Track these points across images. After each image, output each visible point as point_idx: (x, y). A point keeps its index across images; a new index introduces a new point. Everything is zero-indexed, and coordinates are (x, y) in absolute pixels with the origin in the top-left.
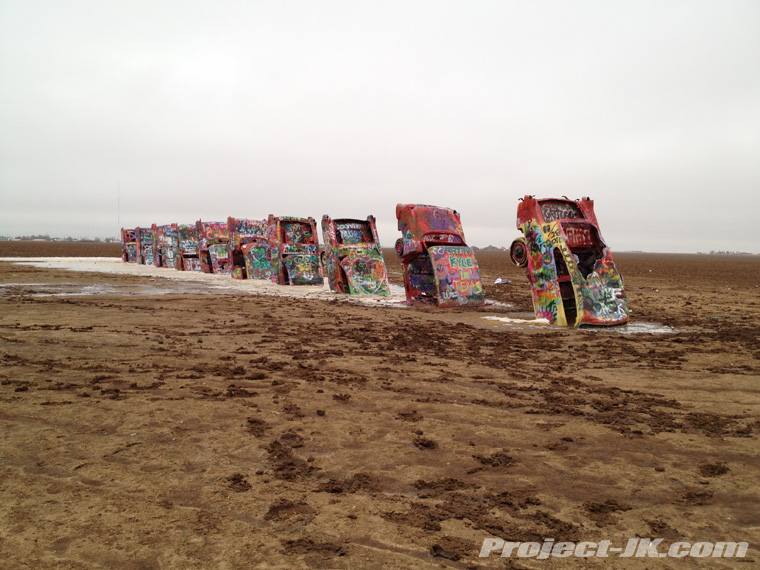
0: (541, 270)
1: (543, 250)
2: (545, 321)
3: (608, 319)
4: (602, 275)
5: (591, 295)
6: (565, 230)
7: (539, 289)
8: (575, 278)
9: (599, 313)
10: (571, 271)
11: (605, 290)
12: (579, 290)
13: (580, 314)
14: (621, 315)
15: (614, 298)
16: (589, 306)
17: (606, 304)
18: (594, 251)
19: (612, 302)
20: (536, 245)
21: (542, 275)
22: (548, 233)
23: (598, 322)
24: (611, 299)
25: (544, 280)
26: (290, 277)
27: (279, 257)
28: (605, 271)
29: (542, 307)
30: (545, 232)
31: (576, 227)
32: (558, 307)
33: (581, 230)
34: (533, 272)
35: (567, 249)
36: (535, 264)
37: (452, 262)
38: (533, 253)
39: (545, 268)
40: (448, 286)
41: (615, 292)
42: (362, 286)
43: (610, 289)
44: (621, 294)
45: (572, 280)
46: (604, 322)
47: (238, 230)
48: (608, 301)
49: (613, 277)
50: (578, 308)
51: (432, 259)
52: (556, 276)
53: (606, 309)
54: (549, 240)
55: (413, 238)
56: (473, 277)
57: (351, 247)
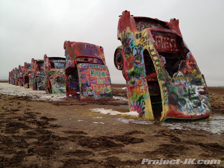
0: (132, 69)
1: (135, 52)
2: (135, 114)
3: (193, 114)
4: (187, 74)
5: (177, 91)
6: (154, 37)
7: (132, 85)
8: (161, 75)
9: (184, 108)
10: (157, 68)
11: (189, 87)
12: (165, 85)
13: (166, 109)
14: (204, 109)
15: (197, 94)
16: (174, 101)
17: (191, 99)
19: (195, 98)
20: (129, 49)
21: (133, 74)
22: (139, 39)
23: (183, 117)
24: (195, 95)
25: (135, 78)
26: (38, 87)
27: (34, 78)
28: (189, 71)
29: (134, 101)
30: (137, 38)
31: (163, 36)
32: (146, 101)
33: (168, 39)
34: (127, 71)
35: (155, 50)
36: (128, 65)
37: (92, 73)
38: (127, 55)
39: (136, 67)
40: (87, 87)
41: (198, 89)
42: (60, 90)
43: (193, 86)
44: (203, 90)
45: (158, 77)
46: (189, 117)
47: (28, 68)
48: (192, 96)
49: (196, 76)
50: (163, 103)
51: (79, 71)
52: (145, 74)
53: (190, 104)
54: (140, 44)
55: (70, 59)
56: (106, 83)
57: (57, 70)
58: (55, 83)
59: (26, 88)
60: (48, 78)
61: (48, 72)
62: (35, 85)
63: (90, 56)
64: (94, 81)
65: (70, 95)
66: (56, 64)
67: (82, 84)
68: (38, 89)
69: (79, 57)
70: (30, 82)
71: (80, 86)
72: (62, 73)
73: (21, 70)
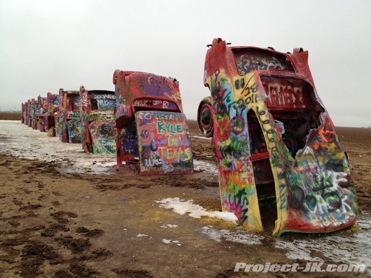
0: (228, 142)
1: (233, 113)
2: (230, 217)
3: (327, 224)
4: (319, 151)
5: (301, 183)
6: (265, 86)
7: (226, 169)
8: (276, 157)
9: (312, 213)
10: (270, 145)
11: (322, 174)
12: (283, 176)
13: (282, 216)
14: (346, 214)
15: (335, 187)
16: (297, 203)
17: (324, 196)
18: (307, 118)
19: (332, 194)
20: (223, 106)
21: (229, 150)
22: (241, 90)
23: (310, 229)
24: (332, 189)
25: (232, 157)
26: (70, 137)
27: (64, 121)
28: (323, 146)
29: (230, 195)
30: (237, 88)
31: (282, 83)
32: (249, 198)
33: (289, 87)
34: (219, 143)
35: (267, 112)
36: (222, 133)
37: (160, 127)
38: (220, 117)
39: (234, 139)
40: (152, 152)
41: (338, 177)
42: (106, 147)
43: (330, 173)
44: (346, 180)
45: (271, 160)
46: (321, 229)
47: (53, 102)
48: (327, 191)
49: (334, 154)
50: (278, 205)
51: (138, 124)
52: (249, 152)
53: (323, 204)
54: (241, 99)
55: (124, 102)
56: (182, 144)
57: (101, 113)
58: (98, 136)
59: (51, 136)
60: (86, 127)
61: (87, 116)
62: (65, 134)
63: (157, 97)
64: (163, 142)
65: (124, 163)
66: (100, 102)
67: (144, 148)
68: (70, 141)
69: (138, 99)
70: (57, 126)
71: (140, 149)
72: (110, 118)
73: (41, 104)
